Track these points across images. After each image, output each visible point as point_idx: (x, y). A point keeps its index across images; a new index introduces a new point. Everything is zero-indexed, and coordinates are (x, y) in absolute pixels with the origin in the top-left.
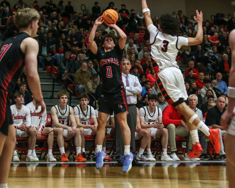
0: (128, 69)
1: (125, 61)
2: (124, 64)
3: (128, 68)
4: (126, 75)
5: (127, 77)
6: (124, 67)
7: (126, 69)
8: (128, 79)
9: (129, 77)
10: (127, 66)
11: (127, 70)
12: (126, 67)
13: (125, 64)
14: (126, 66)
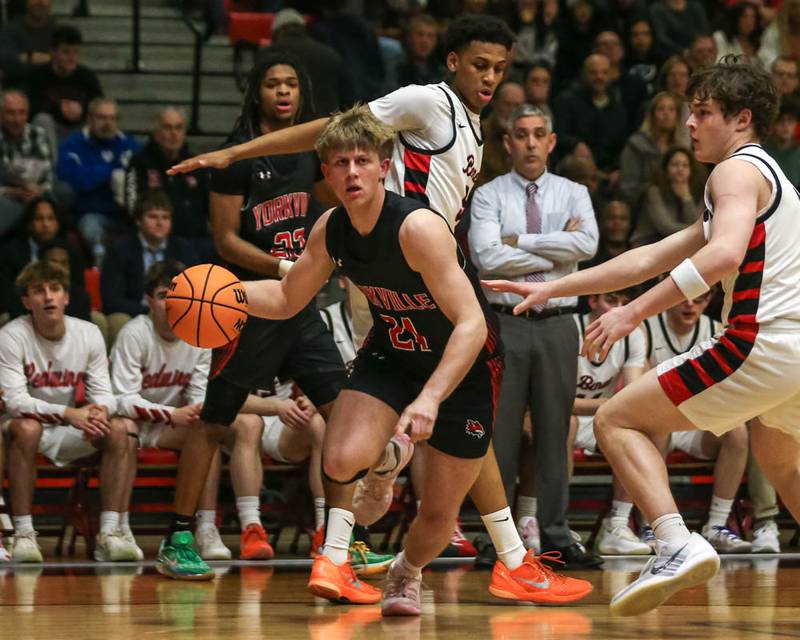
0: (537, 157)
1: (525, 120)
2: (523, 133)
3: (537, 152)
4: (525, 183)
5: (532, 191)
6: (521, 145)
7: (529, 159)
8: (538, 200)
9: (540, 191)
10: (533, 140)
11: (532, 162)
12: (530, 148)
13: (527, 135)
14: (529, 140)
